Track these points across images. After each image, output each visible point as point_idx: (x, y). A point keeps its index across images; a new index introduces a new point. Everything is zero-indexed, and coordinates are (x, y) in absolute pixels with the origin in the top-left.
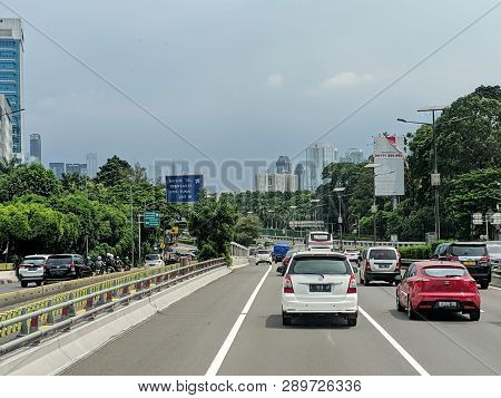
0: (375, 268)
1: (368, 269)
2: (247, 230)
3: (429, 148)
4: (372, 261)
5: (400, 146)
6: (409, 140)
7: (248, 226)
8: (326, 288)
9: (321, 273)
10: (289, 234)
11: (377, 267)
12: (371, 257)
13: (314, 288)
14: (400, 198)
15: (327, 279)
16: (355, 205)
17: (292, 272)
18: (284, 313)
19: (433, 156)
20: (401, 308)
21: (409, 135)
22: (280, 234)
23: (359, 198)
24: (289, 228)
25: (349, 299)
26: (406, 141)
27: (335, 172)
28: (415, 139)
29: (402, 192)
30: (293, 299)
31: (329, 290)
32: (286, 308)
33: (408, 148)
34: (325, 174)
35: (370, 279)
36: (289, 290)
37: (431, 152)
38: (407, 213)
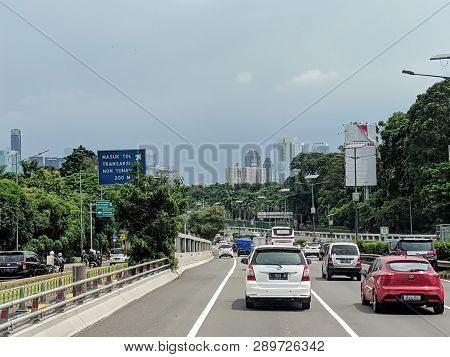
0: (337, 263)
1: (330, 265)
2: (212, 221)
3: (403, 136)
4: (334, 257)
5: (372, 135)
6: (381, 129)
7: (213, 216)
8: (284, 276)
9: (279, 264)
10: (258, 225)
11: (338, 262)
12: (333, 252)
13: (273, 276)
14: (372, 189)
15: (285, 269)
16: (325, 196)
17: (254, 262)
18: (247, 298)
19: (408, 144)
20: (366, 302)
21: (381, 124)
22: (248, 225)
23: (328, 189)
24: (257, 219)
25: (303, 286)
26: (377, 129)
27: (303, 163)
28: (387, 128)
29: (373, 182)
30: (255, 285)
31: (286, 278)
32: (249, 294)
33: (380, 136)
34: (293, 165)
35: (332, 274)
36: (252, 278)
37: (406, 139)
38: (379, 203)
